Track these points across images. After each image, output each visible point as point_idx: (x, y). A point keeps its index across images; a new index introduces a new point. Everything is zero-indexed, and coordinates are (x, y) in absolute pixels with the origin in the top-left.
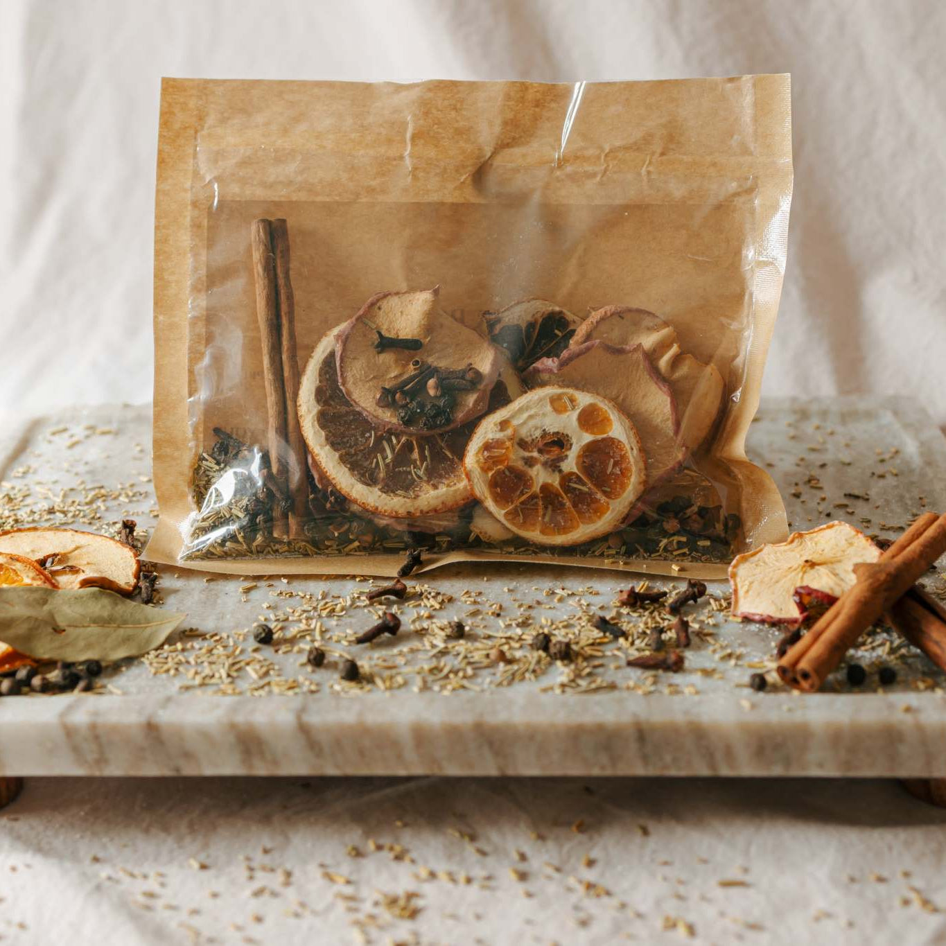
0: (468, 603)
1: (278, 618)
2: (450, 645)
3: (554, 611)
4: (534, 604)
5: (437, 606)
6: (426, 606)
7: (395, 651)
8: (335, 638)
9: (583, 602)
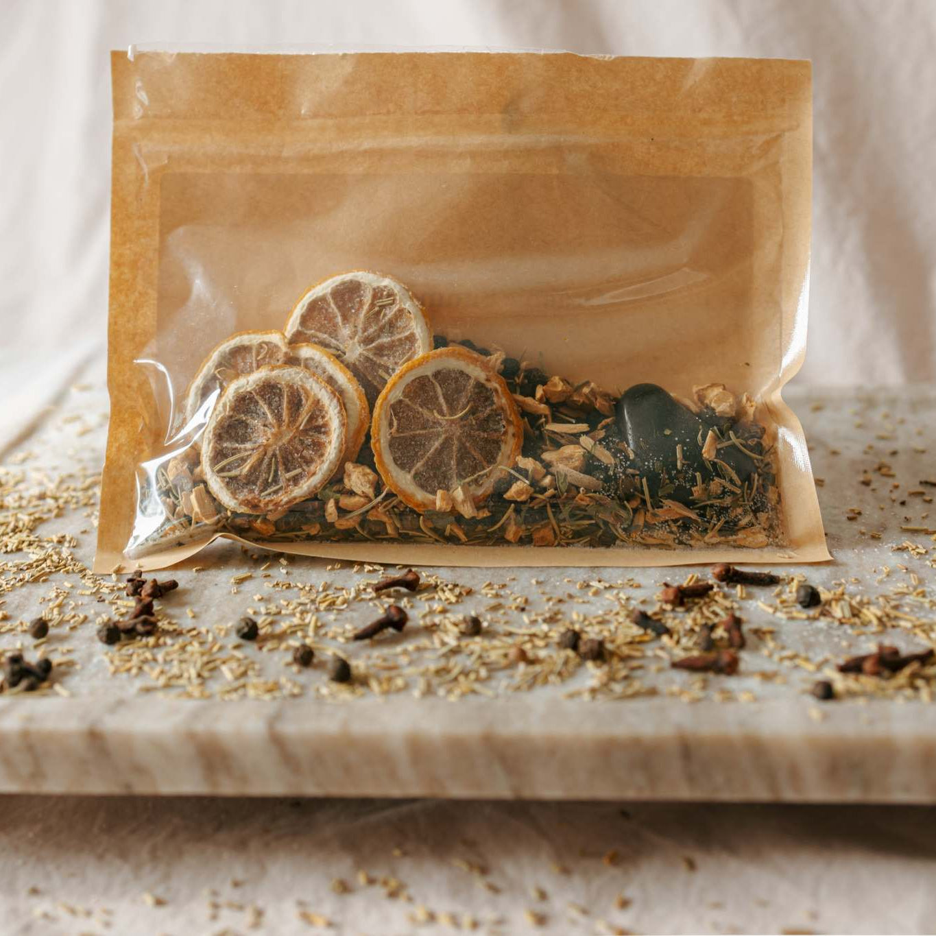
0: (489, 596)
1: (269, 611)
2: (463, 643)
3: (588, 606)
4: (565, 598)
5: (453, 599)
6: (440, 599)
7: (399, 649)
8: (330, 634)
9: (622, 595)
